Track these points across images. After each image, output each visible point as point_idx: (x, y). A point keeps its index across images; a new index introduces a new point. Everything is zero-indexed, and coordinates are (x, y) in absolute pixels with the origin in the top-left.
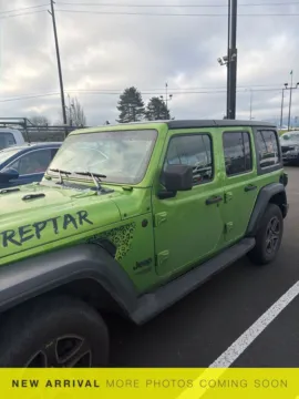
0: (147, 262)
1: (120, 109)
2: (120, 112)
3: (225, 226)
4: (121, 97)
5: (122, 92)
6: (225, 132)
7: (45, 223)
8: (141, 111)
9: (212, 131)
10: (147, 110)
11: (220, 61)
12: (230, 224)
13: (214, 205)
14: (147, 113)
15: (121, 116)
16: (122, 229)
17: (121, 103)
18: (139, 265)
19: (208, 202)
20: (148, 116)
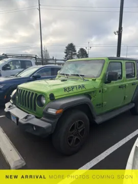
0: (100, 105)
1: (65, 53)
2: (65, 54)
3: (125, 97)
4: (66, 47)
5: (67, 45)
6: (126, 62)
7: (74, 87)
8: (75, 54)
9: (122, 61)
10: (78, 54)
11: (115, 33)
12: (126, 96)
13: (122, 88)
14: (78, 55)
15: (66, 56)
16: (93, 92)
17: (66, 50)
18: (97, 105)
19: (120, 87)
20: (78, 57)
